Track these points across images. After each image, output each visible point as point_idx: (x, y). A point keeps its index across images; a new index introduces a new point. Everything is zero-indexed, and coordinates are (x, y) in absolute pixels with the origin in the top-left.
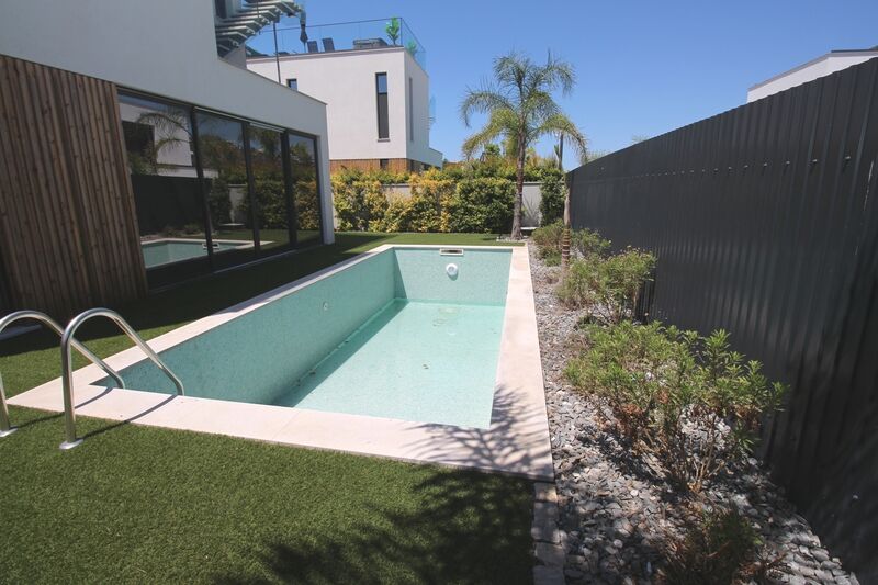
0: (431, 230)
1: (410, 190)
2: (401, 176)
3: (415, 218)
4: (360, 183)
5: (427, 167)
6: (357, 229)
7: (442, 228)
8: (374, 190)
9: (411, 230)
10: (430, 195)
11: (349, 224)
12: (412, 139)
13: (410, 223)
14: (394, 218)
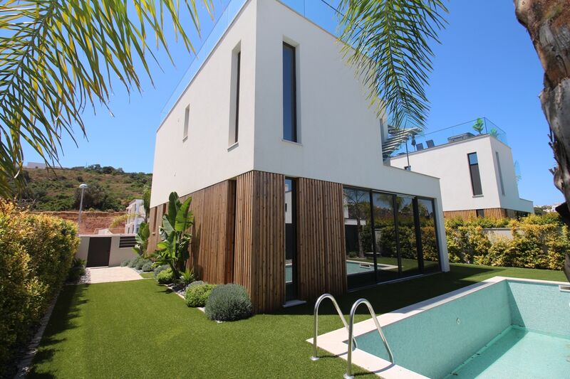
0: (538, 267)
1: (511, 232)
2: (500, 221)
3: (520, 256)
4: (464, 228)
5: (526, 214)
6: (464, 262)
7: (551, 265)
8: (476, 232)
9: (516, 266)
10: (533, 236)
11: (456, 258)
12: (503, 193)
13: (513, 259)
14: (497, 254)
